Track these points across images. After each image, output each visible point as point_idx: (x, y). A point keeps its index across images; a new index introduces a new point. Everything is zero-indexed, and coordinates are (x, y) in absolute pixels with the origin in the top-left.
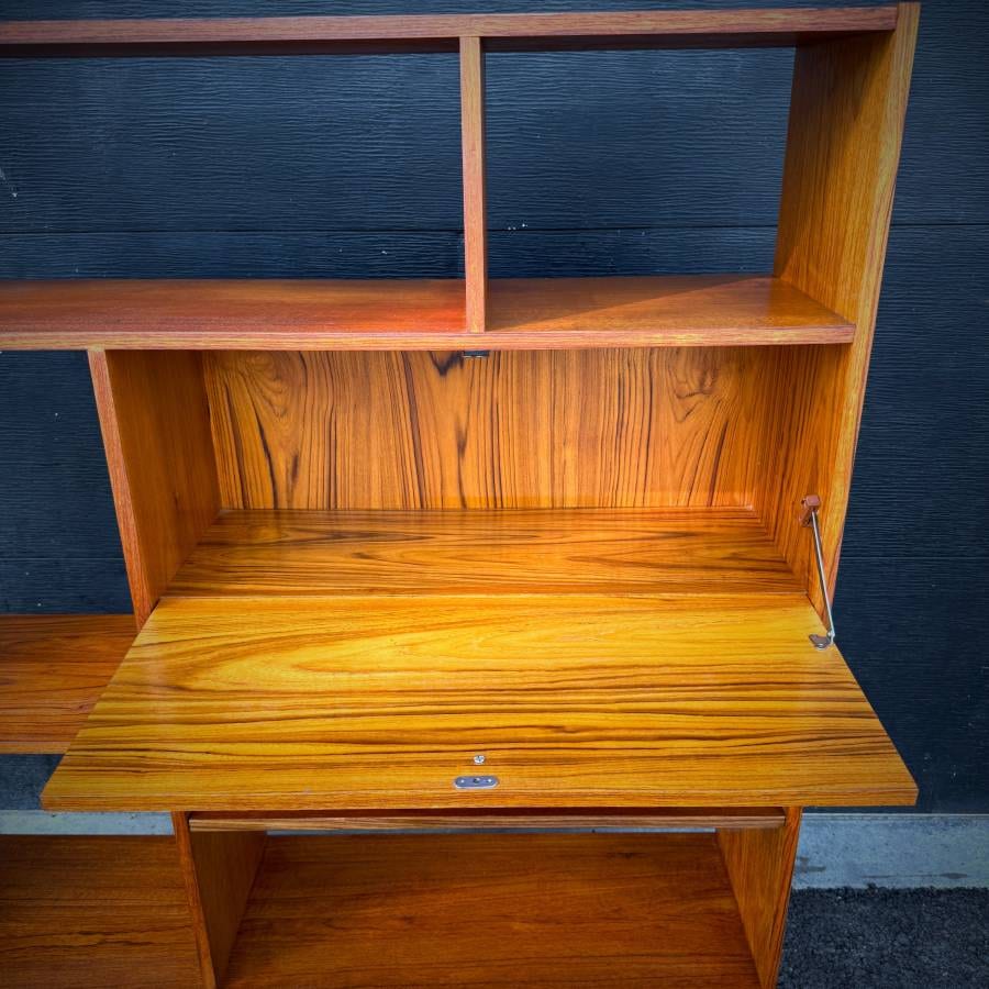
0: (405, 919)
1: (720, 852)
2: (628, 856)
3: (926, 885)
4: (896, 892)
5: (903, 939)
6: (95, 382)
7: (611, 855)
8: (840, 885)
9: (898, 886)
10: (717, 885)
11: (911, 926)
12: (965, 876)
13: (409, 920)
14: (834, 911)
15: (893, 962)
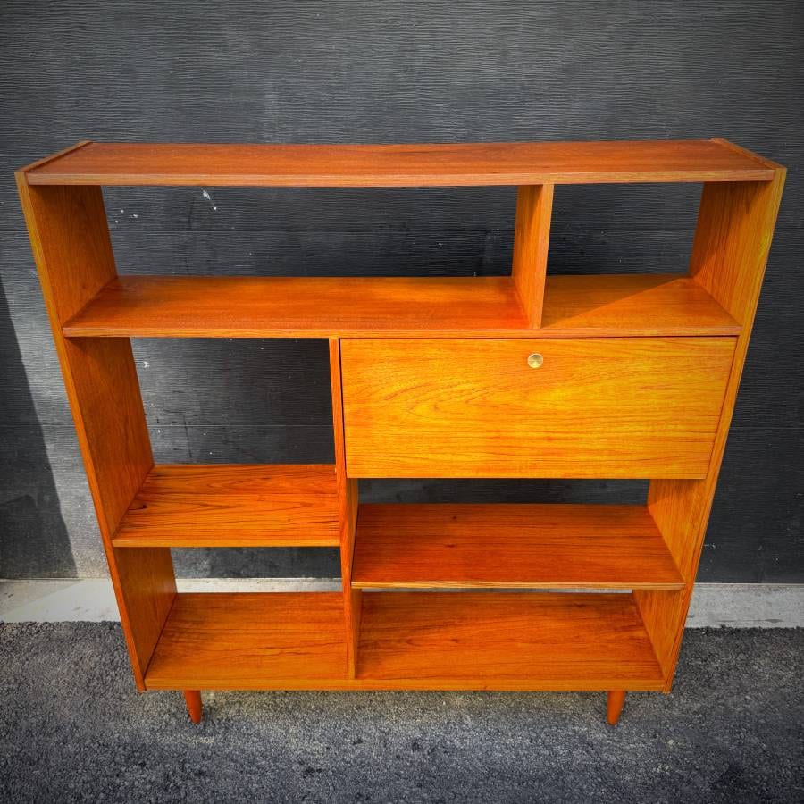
0: (454, 640)
1: (635, 604)
2: (580, 606)
3: (757, 626)
4: (738, 630)
5: (742, 656)
6: (331, 354)
7: (570, 606)
8: (704, 626)
9: (740, 627)
10: (635, 623)
11: (748, 649)
12: (781, 621)
13: (456, 640)
14: (700, 641)
15: (736, 669)
